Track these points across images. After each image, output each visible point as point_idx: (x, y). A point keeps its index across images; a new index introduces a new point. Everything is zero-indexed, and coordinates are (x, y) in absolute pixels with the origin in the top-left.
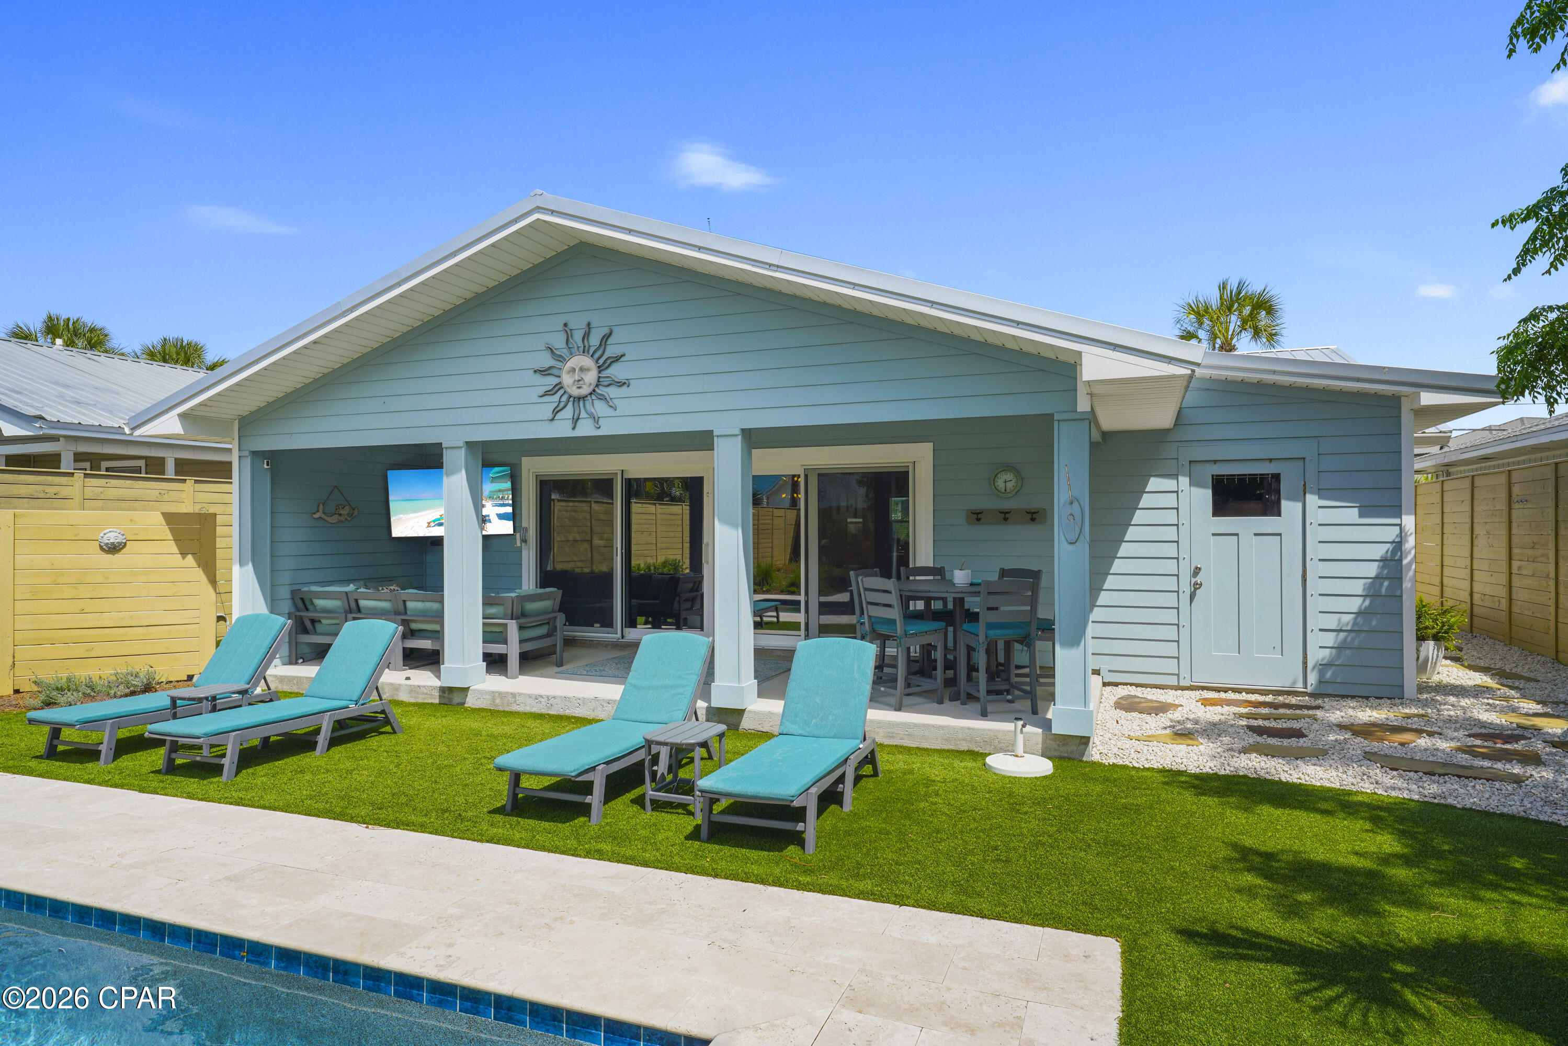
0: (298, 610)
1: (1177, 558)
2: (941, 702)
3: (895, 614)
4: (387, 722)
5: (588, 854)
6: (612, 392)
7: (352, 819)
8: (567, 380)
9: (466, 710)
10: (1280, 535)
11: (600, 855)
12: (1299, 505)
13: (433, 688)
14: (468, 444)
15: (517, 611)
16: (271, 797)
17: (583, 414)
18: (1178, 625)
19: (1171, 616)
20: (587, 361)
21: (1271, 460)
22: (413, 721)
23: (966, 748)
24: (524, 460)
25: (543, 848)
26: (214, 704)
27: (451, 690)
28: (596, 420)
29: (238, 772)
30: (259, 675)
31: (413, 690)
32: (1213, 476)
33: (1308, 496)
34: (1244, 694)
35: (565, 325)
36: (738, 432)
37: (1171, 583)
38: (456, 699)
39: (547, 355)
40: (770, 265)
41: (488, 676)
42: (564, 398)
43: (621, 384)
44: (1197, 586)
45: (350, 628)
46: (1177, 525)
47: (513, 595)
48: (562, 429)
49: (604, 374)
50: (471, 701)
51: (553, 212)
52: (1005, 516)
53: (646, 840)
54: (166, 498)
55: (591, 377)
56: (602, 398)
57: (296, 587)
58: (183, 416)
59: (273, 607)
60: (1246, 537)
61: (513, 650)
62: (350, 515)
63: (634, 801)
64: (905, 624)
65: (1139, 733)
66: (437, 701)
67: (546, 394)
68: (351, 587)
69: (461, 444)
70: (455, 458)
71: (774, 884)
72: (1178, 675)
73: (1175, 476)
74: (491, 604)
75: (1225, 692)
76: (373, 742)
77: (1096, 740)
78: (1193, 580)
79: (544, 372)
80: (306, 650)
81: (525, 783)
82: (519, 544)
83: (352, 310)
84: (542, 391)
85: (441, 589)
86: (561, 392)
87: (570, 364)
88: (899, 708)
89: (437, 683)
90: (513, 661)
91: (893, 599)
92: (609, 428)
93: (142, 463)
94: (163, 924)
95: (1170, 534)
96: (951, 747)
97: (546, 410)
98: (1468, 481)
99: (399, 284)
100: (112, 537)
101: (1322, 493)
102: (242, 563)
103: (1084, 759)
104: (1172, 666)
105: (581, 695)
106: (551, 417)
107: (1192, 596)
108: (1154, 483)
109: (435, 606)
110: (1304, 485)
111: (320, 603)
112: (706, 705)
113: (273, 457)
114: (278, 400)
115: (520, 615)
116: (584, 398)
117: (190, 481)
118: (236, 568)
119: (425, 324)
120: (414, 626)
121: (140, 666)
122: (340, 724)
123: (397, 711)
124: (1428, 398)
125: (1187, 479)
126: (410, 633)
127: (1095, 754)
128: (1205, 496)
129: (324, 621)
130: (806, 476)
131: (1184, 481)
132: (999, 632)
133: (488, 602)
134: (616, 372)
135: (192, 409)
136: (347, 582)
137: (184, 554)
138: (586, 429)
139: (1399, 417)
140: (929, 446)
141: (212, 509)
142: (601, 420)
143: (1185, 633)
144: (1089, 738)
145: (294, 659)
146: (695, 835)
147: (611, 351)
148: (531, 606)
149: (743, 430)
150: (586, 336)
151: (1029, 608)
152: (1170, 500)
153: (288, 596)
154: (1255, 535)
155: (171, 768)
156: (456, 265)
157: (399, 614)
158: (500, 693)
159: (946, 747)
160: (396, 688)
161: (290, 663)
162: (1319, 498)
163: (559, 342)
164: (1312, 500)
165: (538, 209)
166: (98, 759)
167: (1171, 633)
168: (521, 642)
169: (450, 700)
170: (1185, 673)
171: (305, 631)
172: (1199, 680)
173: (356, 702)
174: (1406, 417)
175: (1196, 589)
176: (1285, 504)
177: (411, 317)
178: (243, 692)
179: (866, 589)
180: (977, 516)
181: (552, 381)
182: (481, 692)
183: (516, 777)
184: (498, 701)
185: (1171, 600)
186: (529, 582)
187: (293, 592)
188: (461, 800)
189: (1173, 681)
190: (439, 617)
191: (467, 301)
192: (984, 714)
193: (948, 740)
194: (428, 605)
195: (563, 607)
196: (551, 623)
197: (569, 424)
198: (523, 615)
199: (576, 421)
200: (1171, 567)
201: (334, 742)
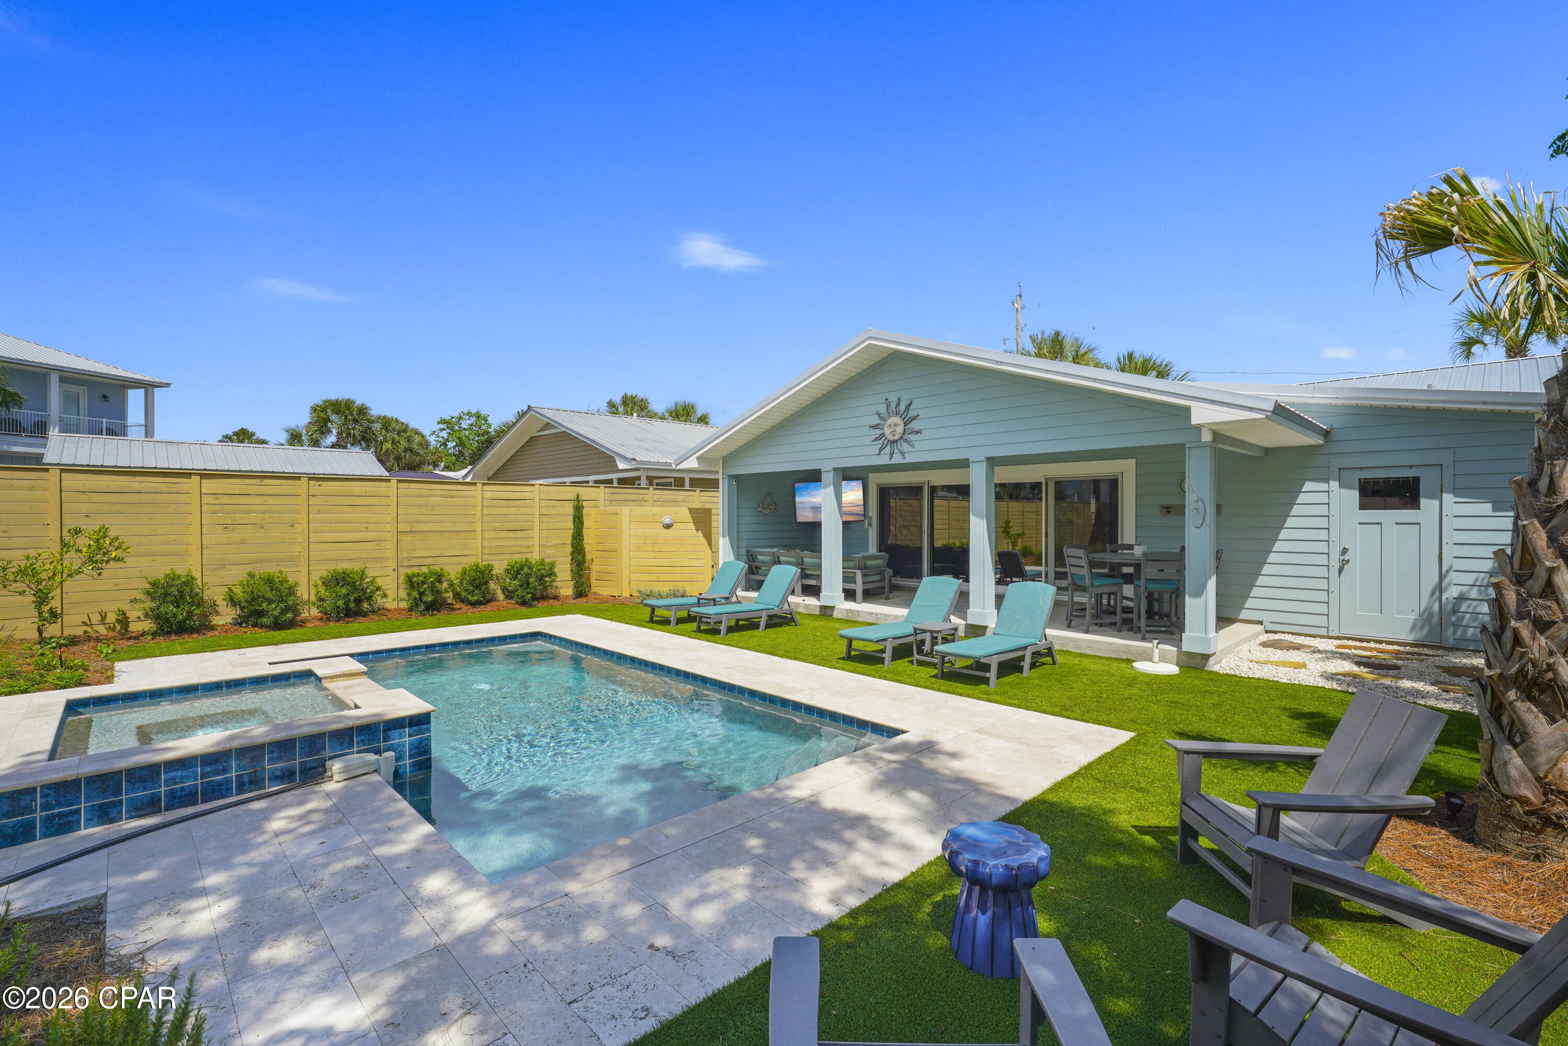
0: (750, 561)
1: (1328, 541)
2: (1120, 631)
3: (1085, 572)
4: (793, 620)
5: (879, 677)
6: (912, 437)
7: (775, 655)
8: (887, 431)
9: (833, 619)
10: (1419, 524)
11: (885, 678)
12: (1437, 502)
13: (817, 606)
14: (835, 469)
15: (862, 565)
16: (740, 645)
17: (896, 451)
18: (1328, 591)
19: (1323, 584)
20: (898, 420)
21: (1411, 466)
22: (806, 622)
23: (1125, 658)
24: (871, 475)
25: (859, 673)
26: (714, 602)
27: (826, 607)
28: (903, 454)
29: (727, 634)
30: (733, 592)
31: (807, 606)
32: (1360, 479)
33: (1444, 495)
34: (1384, 644)
35: (886, 399)
36: (983, 459)
37: (1323, 560)
38: (828, 612)
39: (877, 416)
40: (997, 362)
41: (846, 602)
42: (886, 442)
43: (917, 433)
44: (1345, 562)
45: (775, 569)
46: (1328, 516)
47: (860, 555)
48: (884, 460)
49: (908, 427)
50: (836, 614)
51: (877, 339)
53: (909, 675)
54: (687, 500)
55: (900, 429)
56: (906, 441)
57: (749, 549)
58: (698, 458)
59: (738, 557)
60: (1389, 525)
61: (859, 587)
62: (775, 509)
63: (909, 661)
64: (1092, 579)
65: (1262, 659)
66: (818, 613)
67: (876, 439)
68: (775, 550)
69: (831, 469)
70: (827, 477)
71: (966, 696)
72: (1328, 628)
73: (1326, 480)
74: (847, 561)
75: (1368, 642)
76: (786, 628)
77: (1214, 657)
78: (1342, 558)
79: (874, 427)
80: (753, 583)
81: (855, 644)
82: (867, 527)
83: (776, 399)
84: (873, 438)
85: (820, 552)
86: (884, 438)
87: (889, 422)
88: (1087, 632)
89: (819, 604)
90: (859, 594)
91: (1083, 562)
92: (911, 458)
93: (672, 480)
94: (707, 678)
95: (1323, 522)
96: (1116, 656)
97: (876, 449)
99: (799, 384)
100: (668, 520)
101: (1455, 491)
102: (724, 537)
103: (1206, 669)
104: (1322, 621)
105: (894, 614)
106: (878, 452)
107: (1340, 571)
108: (1308, 486)
109: (818, 561)
110: (1442, 485)
111: (760, 558)
112: (965, 622)
113: (737, 478)
114: (741, 447)
115: (864, 568)
116: (896, 441)
117: (698, 490)
118: (721, 539)
119: (813, 402)
120: (808, 572)
121: (679, 586)
122: (770, 617)
123: (798, 617)
125: (1337, 483)
126: (804, 575)
127: (1215, 666)
128: (1354, 495)
129: (762, 568)
130: (1047, 483)
131: (1334, 484)
132: (1157, 586)
133: (846, 558)
134: (915, 425)
135: (702, 454)
136: (774, 547)
137: (697, 530)
138: (897, 459)
139: (1532, 430)
140: (1133, 462)
141: (708, 506)
142: (906, 454)
143: (1333, 597)
144: (1210, 655)
145: (747, 589)
146: (935, 676)
147: (912, 413)
148: (870, 563)
149: (987, 458)
150: (898, 405)
152: (1323, 498)
153: (745, 553)
154: (1397, 524)
155: (699, 630)
156: (828, 371)
157: (799, 564)
158: (851, 610)
159: (1113, 656)
160: (798, 605)
161: (746, 590)
162: (1455, 496)
163: (883, 409)
164: (1448, 498)
165: (870, 338)
166: (670, 624)
167: (1323, 596)
168: (864, 583)
169: (825, 613)
170: (1334, 626)
171: (753, 573)
172: (1345, 631)
173: (778, 607)
175: (1344, 564)
176: (1423, 501)
177: (806, 400)
178: (727, 598)
179: (1068, 556)
180: (1168, 510)
181: (879, 432)
182: (842, 610)
183: (850, 641)
184: (850, 615)
185: (1323, 572)
186: (873, 549)
187: (747, 552)
188: (825, 653)
189: (1323, 632)
190: (819, 567)
191: (834, 388)
192: (1144, 639)
193: (1114, 652)
194: (814, 560)
195: (889, 565)
196: (882, 573)
197: (888, 456)
198: (865, 567)
199: (892, 454)
200: (1323, 547)
201: (768, 626)
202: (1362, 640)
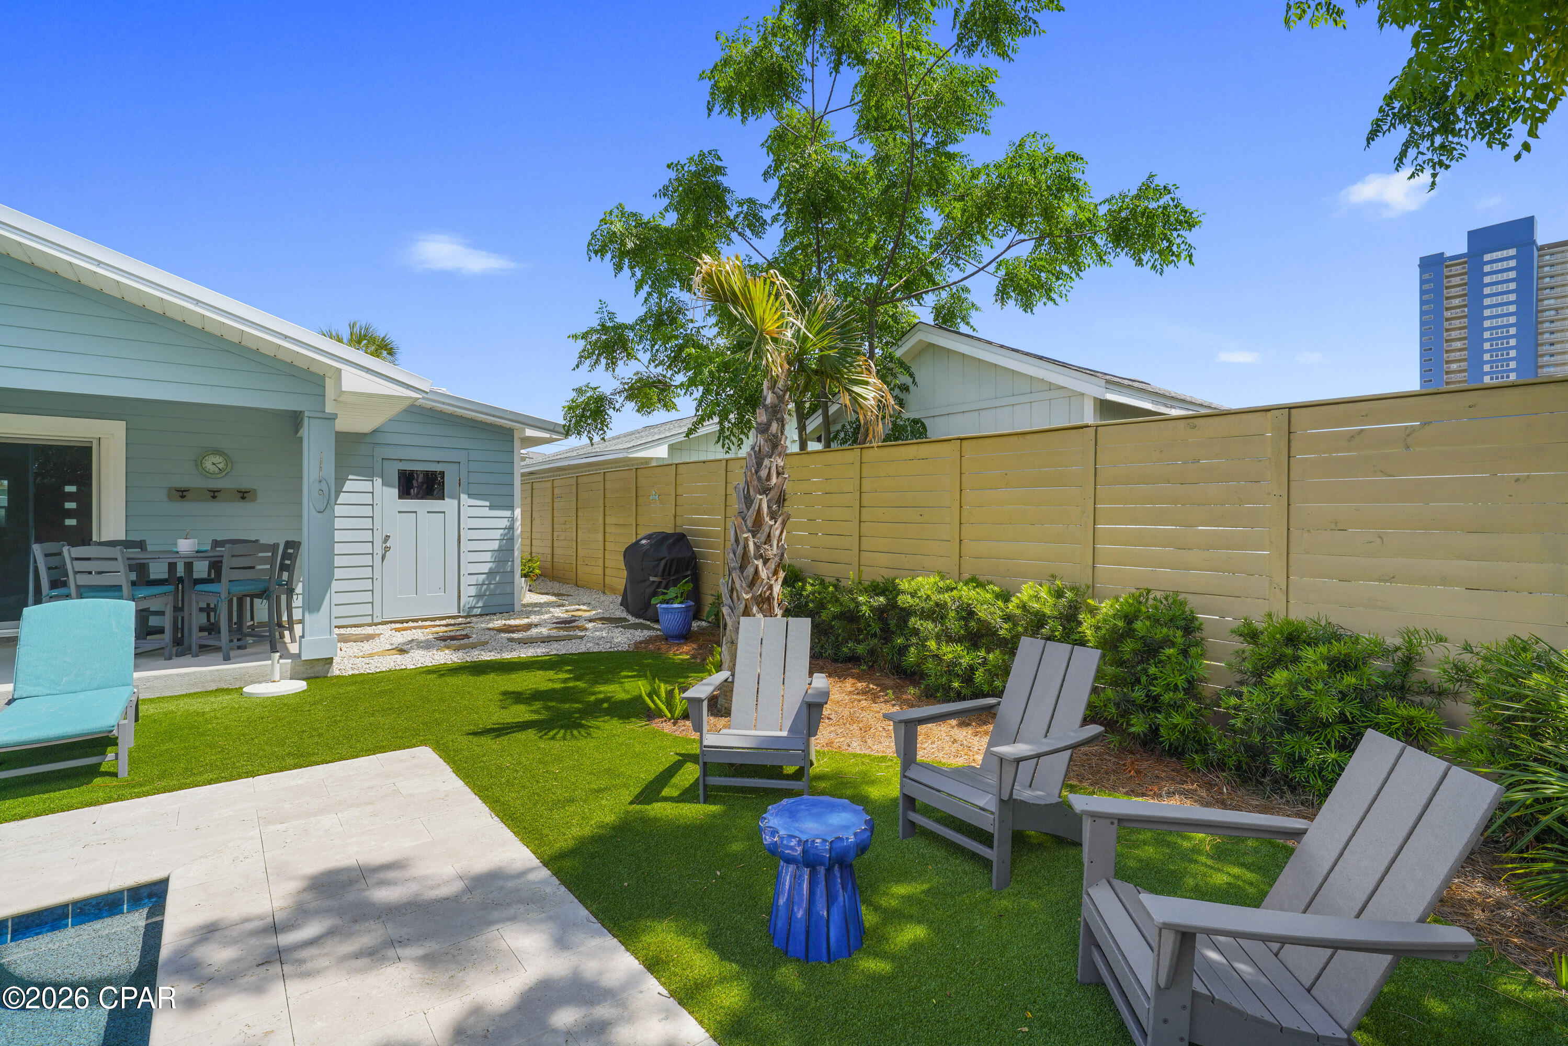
1: (372, 529)
10: (444, 512)
18: (372, 578)
19: (367, 572)
21: (438, 462)
23: (215, 688)
32: (398, 471)
33: (461, 487)
34: (420, 622)
37: (367, 548)
44: (387, 549)
46: (373, 504)
52: (214, 494)
60: (422, 513)
65: (361, 654)
72: (374, 615)
73: (371, 468)
75: (407, 623)
77: (336, 660)
78: (384, 545)
95: (367, 511)
96: (199, 690)
98: (530, 485)
101: (470, 486)
103: (329, 675)
104: (367, 609)
107: (383, 557)
110: (459, 480)
124: (530, 432)
125: (380, 471)
127: (335, 671)
128: (393, 485)
131: (378, 472)
139: (513, 441)
140: (121, 425)
143: (377, 584)
144: (332, 659)
151: (268, 567)
152: (369, 487)
154: (427, 513)
159: (192, 691)
167: (367, 585)
170: (377, 613)
172: (387, 618)
174: (517, 443)
175: (386, 552)
176: (446, 492)
180: (182, 494)
185: (367, 560)
189: (368, 620)
192: (227, 659)
200: (367, 536)
202: (402, 622)
